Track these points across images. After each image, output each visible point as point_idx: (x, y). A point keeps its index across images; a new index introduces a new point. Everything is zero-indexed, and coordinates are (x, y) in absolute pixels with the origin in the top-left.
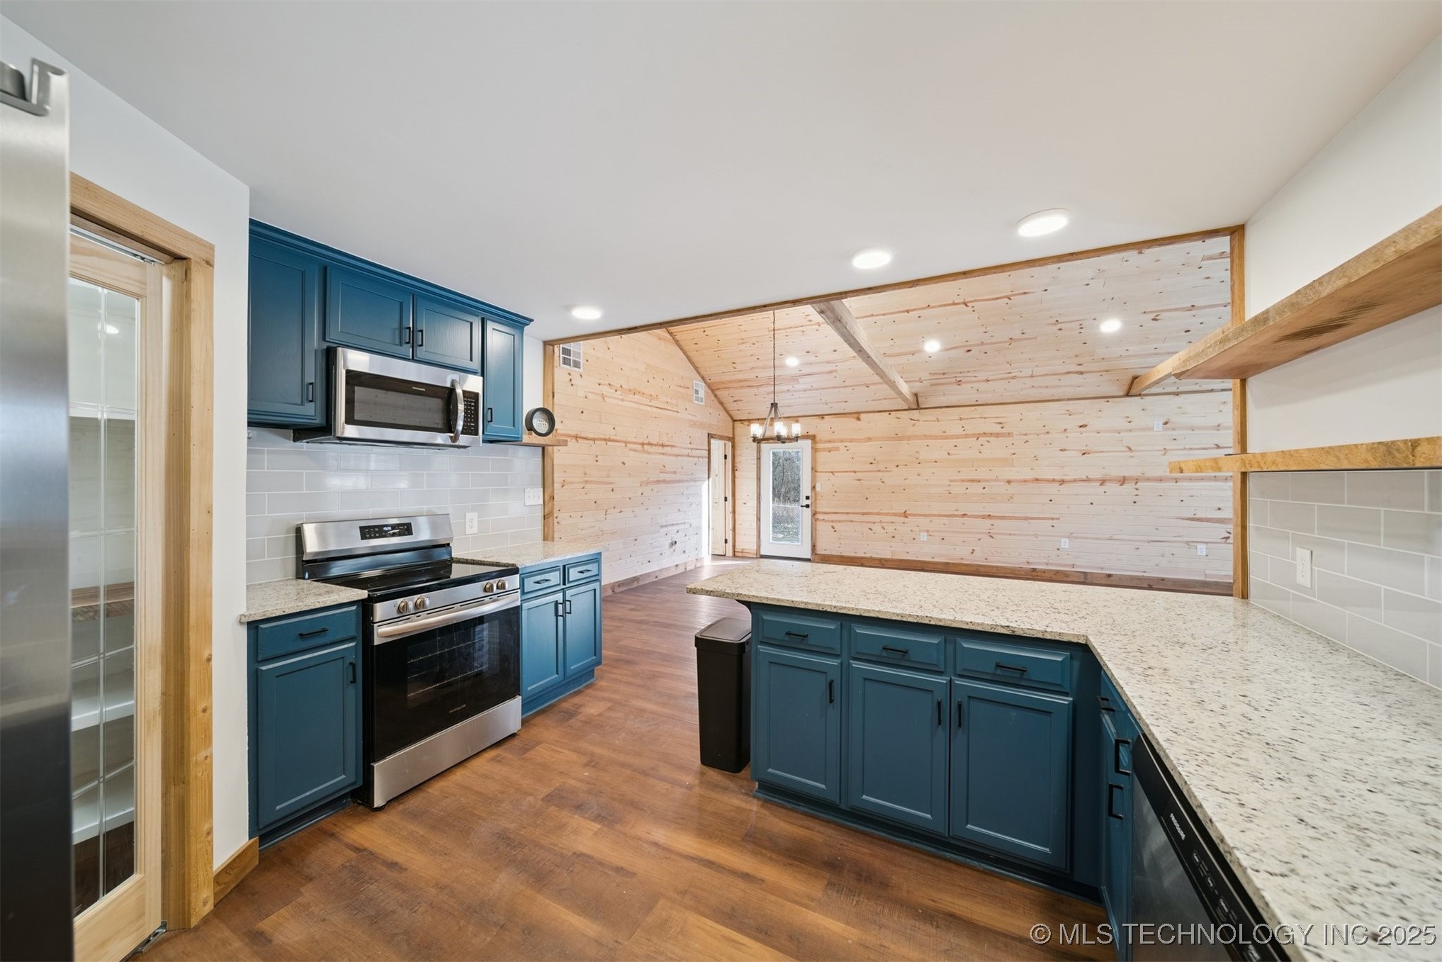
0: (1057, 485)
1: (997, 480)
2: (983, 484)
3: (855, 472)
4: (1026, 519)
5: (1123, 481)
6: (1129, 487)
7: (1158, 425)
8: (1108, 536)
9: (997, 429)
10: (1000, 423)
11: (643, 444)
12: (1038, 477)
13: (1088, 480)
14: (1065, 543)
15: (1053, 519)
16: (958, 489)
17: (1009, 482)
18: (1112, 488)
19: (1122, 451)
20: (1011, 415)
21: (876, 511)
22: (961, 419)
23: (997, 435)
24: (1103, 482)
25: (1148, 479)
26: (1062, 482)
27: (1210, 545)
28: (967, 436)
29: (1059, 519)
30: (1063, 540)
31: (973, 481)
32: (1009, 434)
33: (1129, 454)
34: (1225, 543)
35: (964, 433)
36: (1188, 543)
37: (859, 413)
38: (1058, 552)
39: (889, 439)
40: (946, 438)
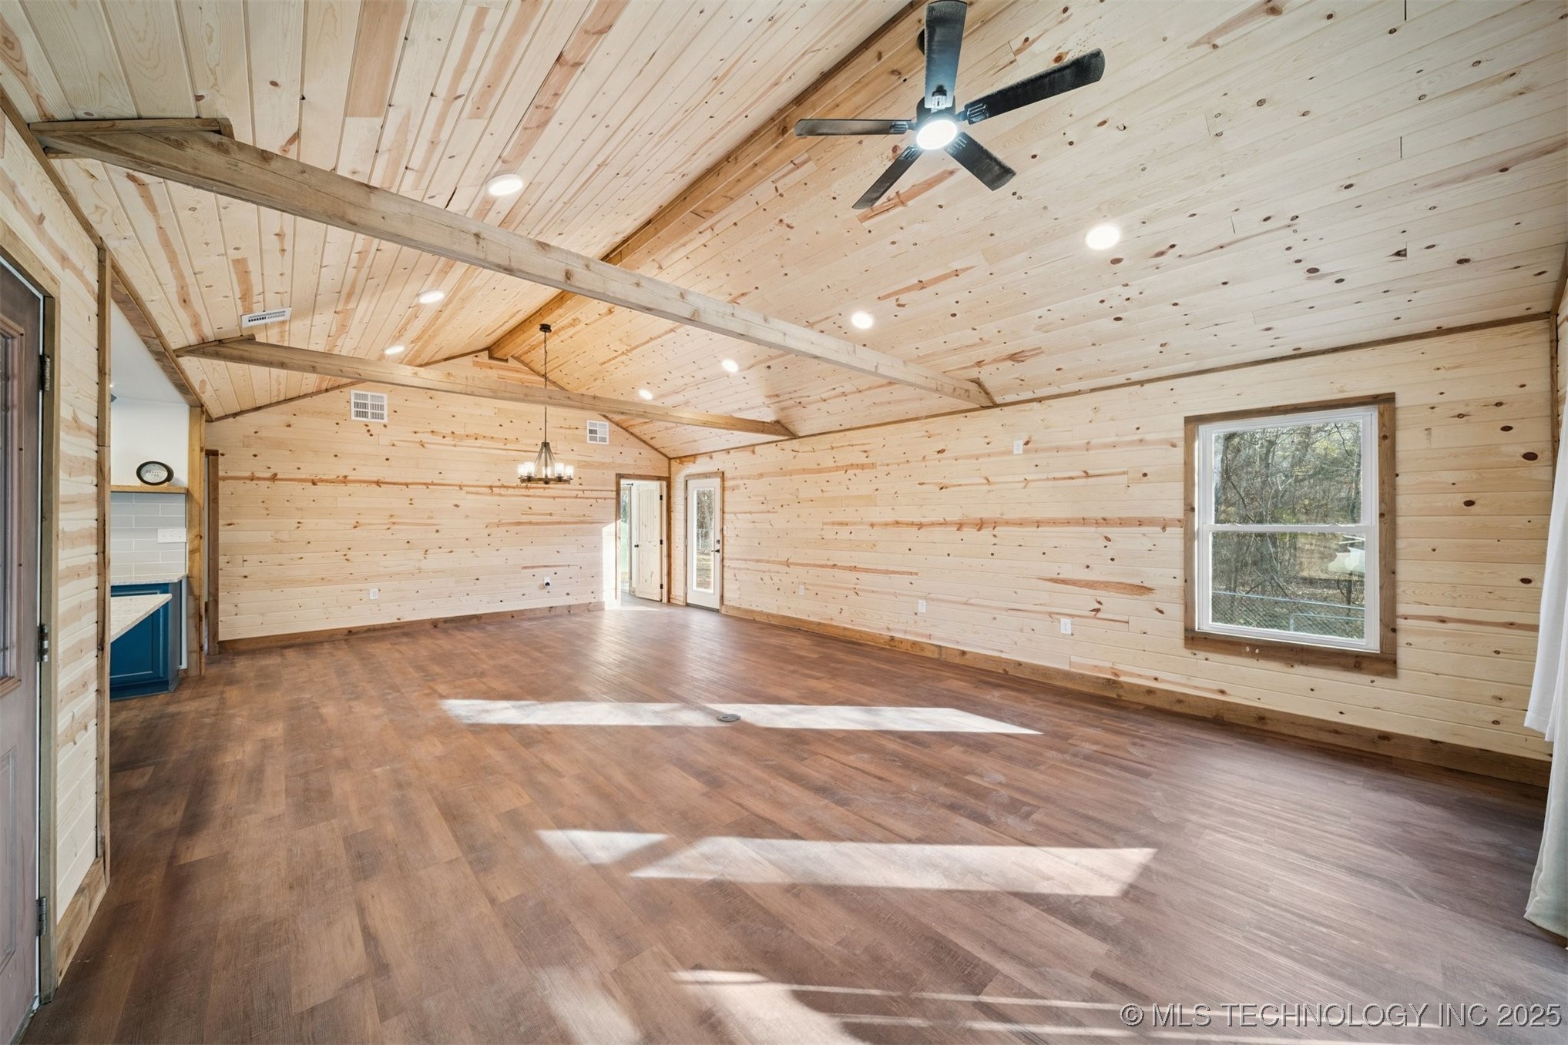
0: (915, 529)
1: (862, 523)
2: (849, 528)
3: (751, 513)
4: (887, 572)
5: (981, 525)
6: (986, 532)
7: (1018, 447)
8: (964, 599)
9: (862, 459)
10: (865, 452)
11: (491, 487)
12: (899, 519)
13: (945, 524)
14: (922, 607)
15: (911, 574)
16: (829, 533)
17: (872, 525)
18: (969, 533)
19: (980, 484)
20: (873, 438)
21: (766, 558)
22: (832, 448)
23: (862, 467)
24: (960, 526)
25: (1007, 523)
26: (920, 526)
27: (1076, 619)
28: (838, 468)
29: (916, 574)
30: (920, 601)
31: (841, 524)
32: (873, 465)
33: (987, 487)
34: (1095, 617)
35: (835, 465)
36: (1050, 614)
37: (754, 445)
38: (916, 617)
39: (775, 475)
40: (820, 471)
